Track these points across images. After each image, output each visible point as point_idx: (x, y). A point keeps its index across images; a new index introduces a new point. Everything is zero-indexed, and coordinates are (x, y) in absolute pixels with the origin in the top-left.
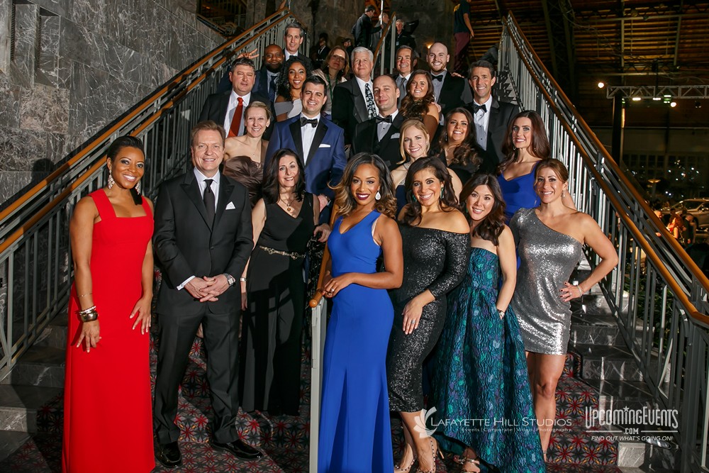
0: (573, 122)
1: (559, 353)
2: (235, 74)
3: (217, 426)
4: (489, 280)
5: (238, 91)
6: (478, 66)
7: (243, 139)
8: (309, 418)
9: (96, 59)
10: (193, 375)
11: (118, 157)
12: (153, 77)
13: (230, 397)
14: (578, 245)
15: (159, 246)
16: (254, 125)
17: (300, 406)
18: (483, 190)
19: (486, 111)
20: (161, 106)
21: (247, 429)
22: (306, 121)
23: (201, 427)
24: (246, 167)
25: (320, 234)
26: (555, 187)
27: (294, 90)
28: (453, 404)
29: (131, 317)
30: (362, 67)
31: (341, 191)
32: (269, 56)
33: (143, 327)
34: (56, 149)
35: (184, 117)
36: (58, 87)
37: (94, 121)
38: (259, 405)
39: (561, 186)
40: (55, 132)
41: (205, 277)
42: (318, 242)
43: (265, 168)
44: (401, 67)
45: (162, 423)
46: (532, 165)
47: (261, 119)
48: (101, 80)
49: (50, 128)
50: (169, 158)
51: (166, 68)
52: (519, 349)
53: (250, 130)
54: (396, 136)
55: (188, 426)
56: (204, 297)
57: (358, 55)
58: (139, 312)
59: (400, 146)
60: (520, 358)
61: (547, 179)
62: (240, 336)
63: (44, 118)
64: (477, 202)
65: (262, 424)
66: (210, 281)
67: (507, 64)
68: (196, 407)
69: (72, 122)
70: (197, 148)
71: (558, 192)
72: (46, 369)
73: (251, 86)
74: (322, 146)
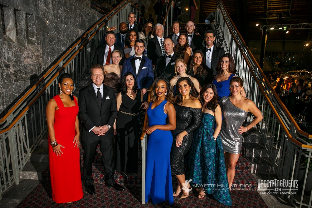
0: (245, 51)
1: (237, 153)
2: (107, 38)
3: (107, 178)
4: (211, 126)
5: (109, 45)
6: (209, 32)
7: (111, 65)
8: (141, 174)
9: (51, 31)
10: (98, 158)
11: (63, 83)
12: (74, 35)
13: (111, 169)
14: (246, 113)
15: (81, 115)
16: (115, 60)
17: (138, 169)
18: (210, 90)
19: (211, 51)
20: (79, 48)
21: (119, 179)
22: (137, 58)
23: (101, 178)
24: (114, 77)
25: (144, 106)
26: (238, 89)
27: (132, 43)
28: (196, 172)
29: (73, 142)
30: (159, 32)
31: (152, 92)
32: (121, 27)
33: (78, 146)
34: (38, 70)
35: (88, 51)
36: (37, 45)
37: (52, 56)
38: (122, 170)
39: (240, 89)
40: (37, 63)
41: (99, 127)
42: (143, 109)
43: (121, 77)
44: (175, 31)
45: (87, 178)
46: (228, 76)
47: (118, 57)
48: (53, 39)
49: (35, 62)
50: (83, 67)
51: (79, 30)
52: (221, 152)
53: (114, 62)
54: (173, 63)
55: (97, 178)
56: (99, 134)
57: (157, 27)
58: (76, 140)
59: (175, 69)
60: (222, 155)
61: (235, 86)
62: (114, 142)
63: (32, 58)
64: (207, 95)
65: (124, 177)
66: (101, 128)
67: (219, 21)
68: (99, 170)
69: (44, 58)
70: (93, 76)
71: (239, 91)
72: (43, 156)
73: (114, 43)
74: (143, 68)
